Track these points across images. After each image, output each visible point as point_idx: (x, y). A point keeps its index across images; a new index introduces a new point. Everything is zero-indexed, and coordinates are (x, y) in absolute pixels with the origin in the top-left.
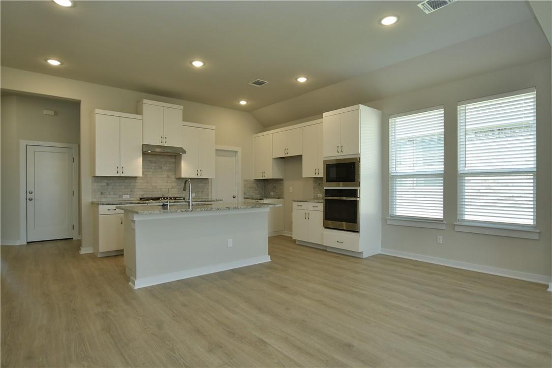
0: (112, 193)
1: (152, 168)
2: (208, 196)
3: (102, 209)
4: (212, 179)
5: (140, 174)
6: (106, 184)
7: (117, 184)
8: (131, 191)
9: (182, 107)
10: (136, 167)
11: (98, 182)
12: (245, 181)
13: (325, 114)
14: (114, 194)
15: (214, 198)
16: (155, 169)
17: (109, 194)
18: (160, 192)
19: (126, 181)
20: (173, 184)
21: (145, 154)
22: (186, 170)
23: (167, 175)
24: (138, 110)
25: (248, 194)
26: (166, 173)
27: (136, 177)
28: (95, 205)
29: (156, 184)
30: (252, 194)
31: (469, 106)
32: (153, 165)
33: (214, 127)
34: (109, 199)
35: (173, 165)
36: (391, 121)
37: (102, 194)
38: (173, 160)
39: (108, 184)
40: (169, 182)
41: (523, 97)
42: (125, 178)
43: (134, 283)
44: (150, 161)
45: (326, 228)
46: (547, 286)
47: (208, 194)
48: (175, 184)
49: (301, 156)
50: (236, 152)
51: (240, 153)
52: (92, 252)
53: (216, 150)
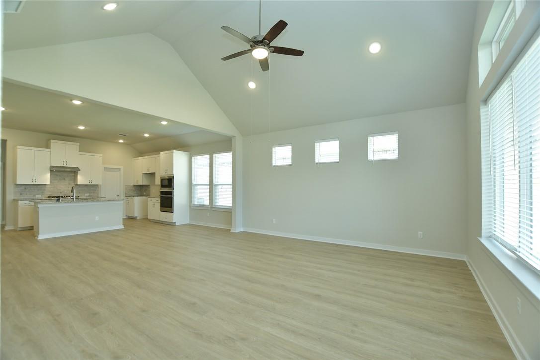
0: (28, 194)
1: (56, 179)
2: (98, 195)
3: (21, 203)
4: (101, 185)
5: (48, 183)
7: (32, 189)
8: (42, 193)
9: (78, 144)
10: (45, 179)
11: (19, 188)
12: (126, 186)
13: (161, 153)
14: (30, 194)
15: (102, 197)
16: (60, 179)
17: (26, 194)
19: (39, 187)
21: (51, 171)
22: (81, 180)
24: (48, 146)
25: (129, 194)
26: (67, 182)
27: (45, 185)
28: (16, 201)
29: (60, 189)
31: (217, 155)
32: (58, 177)
33: (101, 155)
34: (26, 197)
35: (73, 177)
36: (193, 158)
37: (21, 194)
38: (73, 174)
39: (25, 188)
41: (228, 153)
42: (37, 185)
43: (38, 237)
44: (56, 174)
45: (162, 211)
46: (230, 230)
49: (155, 173)
50: (120, 169)
51: (122, 170)
52: (13, 228)
53: (105, 168)
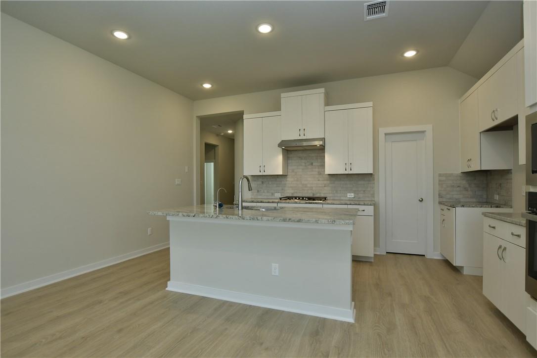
0: (266, 191)
1: (301, 165)
2: (374, 197)
5: (280, 171)
6: (261, 183)
7: (270, 183)
8: (282, 189)
9: (323, 90)
10: (276, 165)
11: (255, 181)
12: (440, 175)
14: (268, 192)
16: (306, 166)
17: (264, 192)
18: (310, 192)
20: (325, 182)
22: (332, 164)
23: (319, 172)
25: (448, 196)
26: (317, 170)
29: (306, 183)
30: (457, 197)
32: (303, 161)
33: (371, 104)
34: (264, 196)
37: (258, 191)
40: (321, 179)
42: (276, 177)
44: (300, 157)
47: (373, 195)
48: (328, 182)
50: (423, 132)
51: (428, 134)
53: (386, 134)
